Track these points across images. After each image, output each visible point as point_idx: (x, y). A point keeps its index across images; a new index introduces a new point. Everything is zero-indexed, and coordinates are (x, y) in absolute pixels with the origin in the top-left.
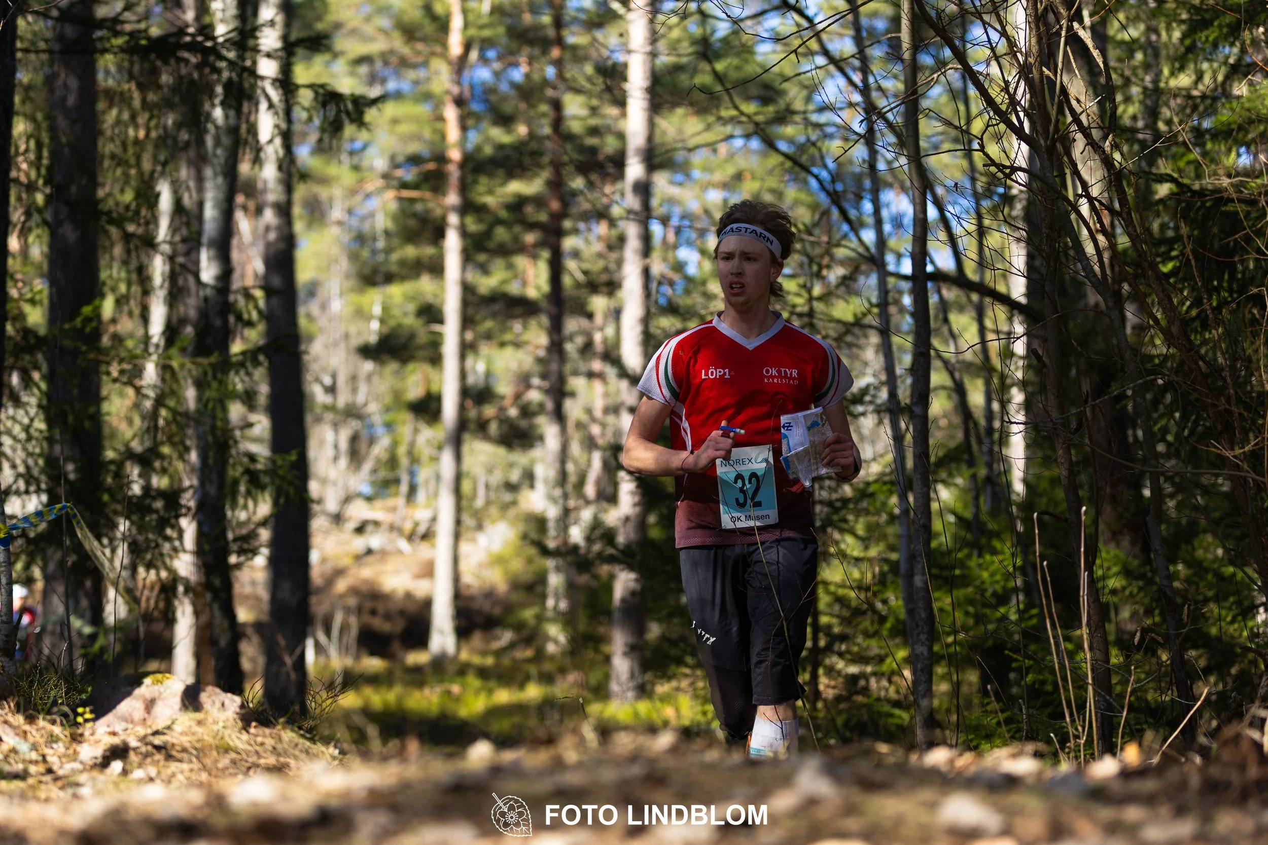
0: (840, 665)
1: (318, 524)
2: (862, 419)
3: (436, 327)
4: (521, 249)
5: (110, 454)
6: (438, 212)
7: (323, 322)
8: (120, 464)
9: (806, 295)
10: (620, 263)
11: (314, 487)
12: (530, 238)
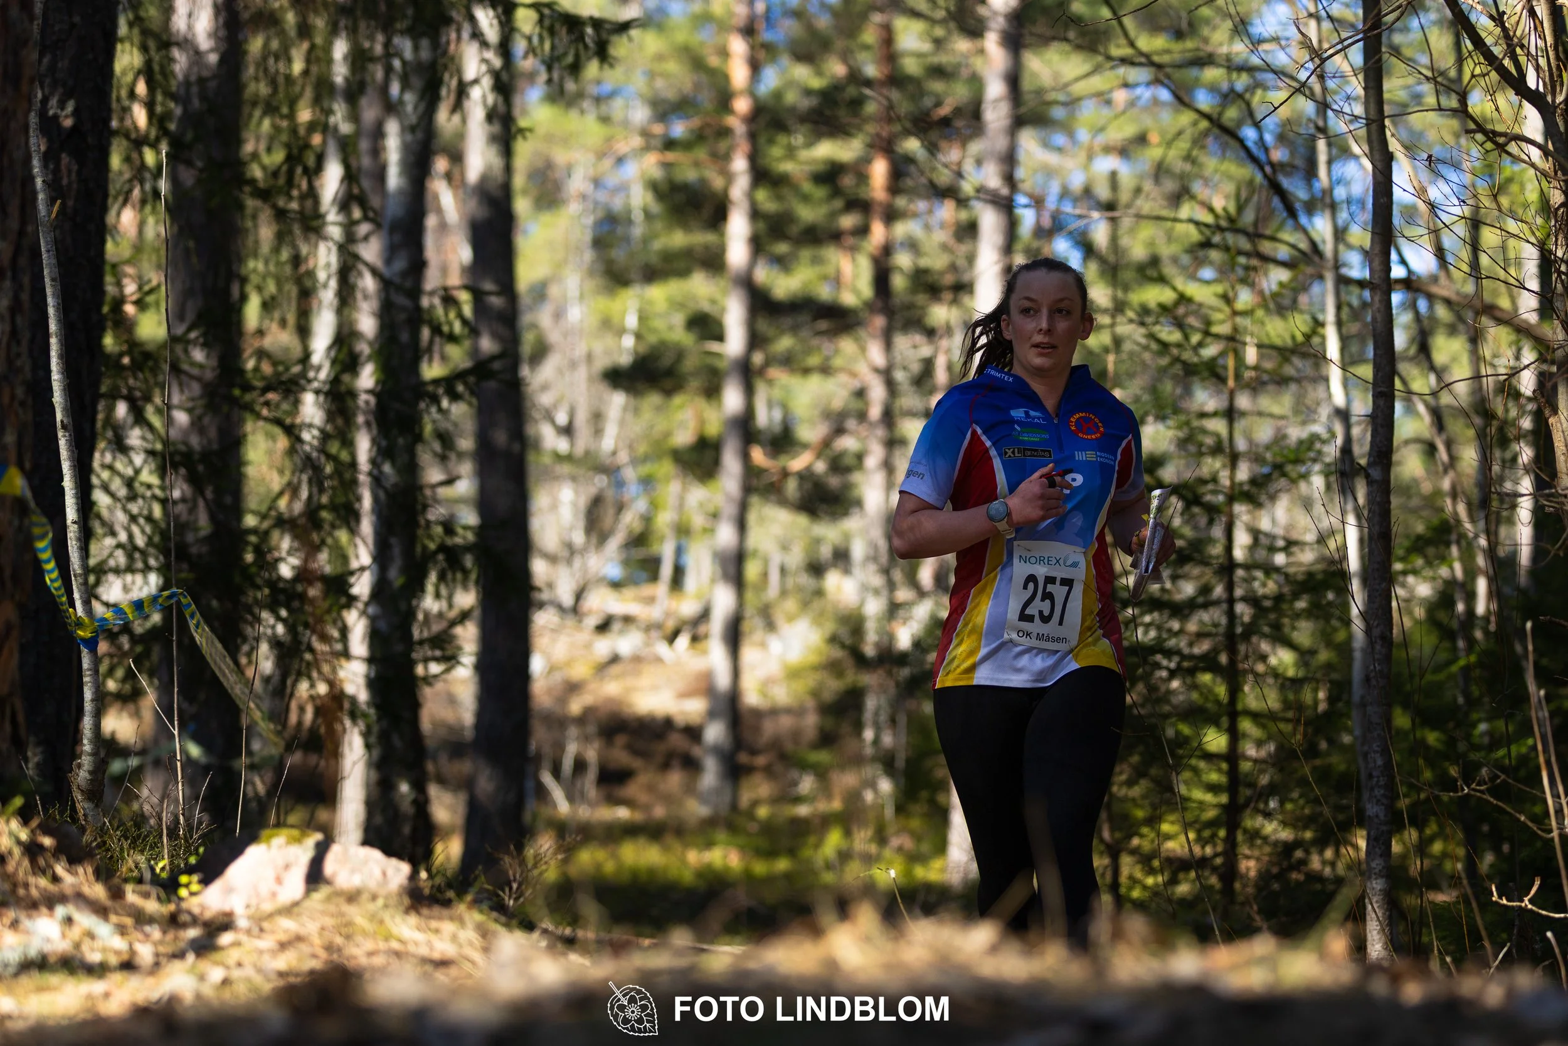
0: (1270, 828)
1: (543, 620)
2: (1303, 485)
3: (714, 346)
4: (836, 237)
5: (250, 521)
6: (718, 182)
7: (553, 336)
8: (265, 535)
9: (1227, 310)
10: (971, 259)
11: (539, 568)
12: (848, 221)
